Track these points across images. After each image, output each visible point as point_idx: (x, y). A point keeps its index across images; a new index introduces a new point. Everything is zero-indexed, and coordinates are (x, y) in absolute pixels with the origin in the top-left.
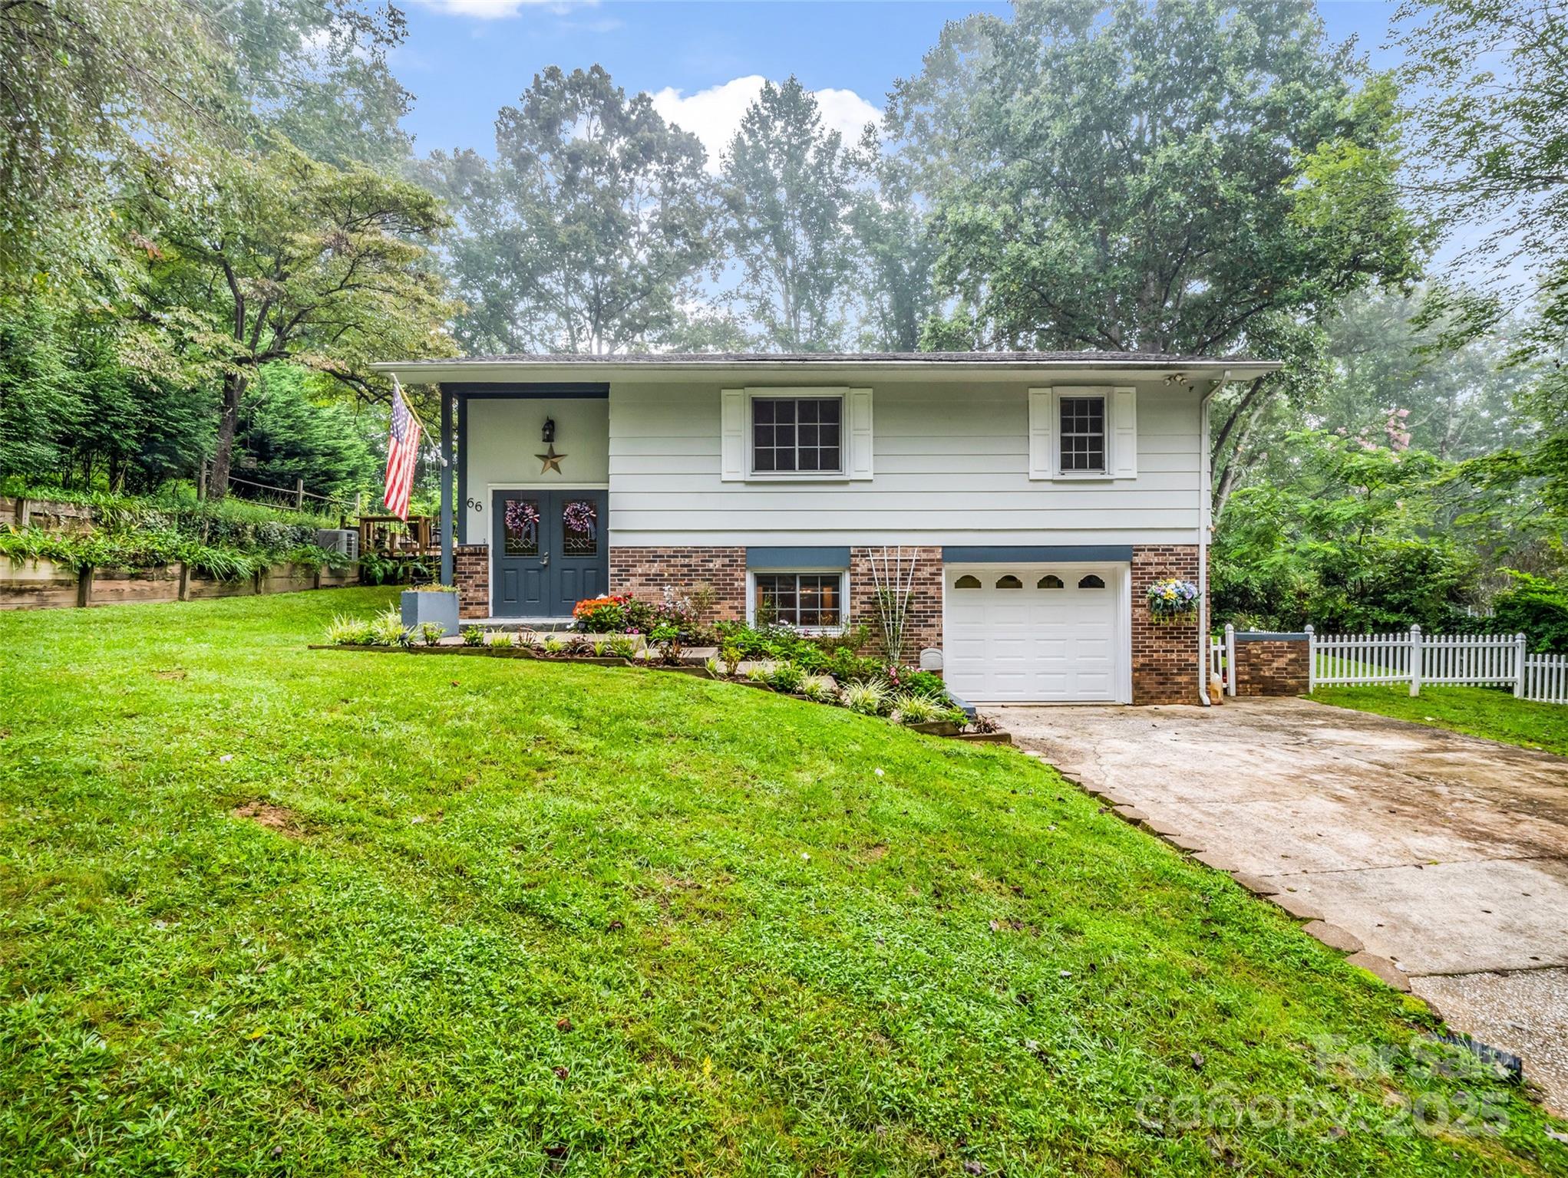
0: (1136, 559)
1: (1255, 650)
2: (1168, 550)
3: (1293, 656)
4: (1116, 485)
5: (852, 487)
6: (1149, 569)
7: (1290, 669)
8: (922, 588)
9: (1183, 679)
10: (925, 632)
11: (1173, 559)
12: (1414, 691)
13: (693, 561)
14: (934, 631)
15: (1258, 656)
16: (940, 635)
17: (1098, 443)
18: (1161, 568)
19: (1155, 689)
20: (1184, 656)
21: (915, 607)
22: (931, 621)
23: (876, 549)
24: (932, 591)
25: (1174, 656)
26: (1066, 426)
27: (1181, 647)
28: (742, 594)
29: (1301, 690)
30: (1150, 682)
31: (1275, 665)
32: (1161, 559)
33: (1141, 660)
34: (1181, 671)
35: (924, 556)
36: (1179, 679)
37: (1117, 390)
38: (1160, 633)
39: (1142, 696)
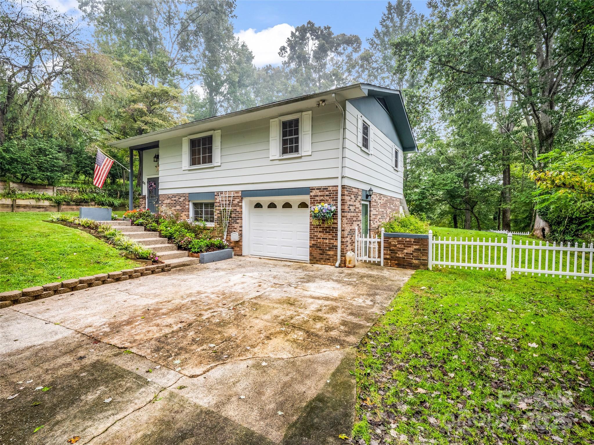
0: (312, 194)
1: (394, 242)
2: (326, 189)
3: (417, 247)
4: (303, 159)
5: (216, 169)
6: (317, 198)
7: (415, 254)
8: (235, 208)
9: (331, 253)
10: (236, 225)
11: (327, 193)
12: (508, 276)
13: (176, 199)
14: (239, 225)
15: (395, 246)
16: (241, 227)
17: (297, 140)
18: (322, 198)
19: (318, 257)
20: (332, 241)
21: (233, 215)
22: (238, 221)
23: (222, 193)
24: (238, 209)
25: (327, 241)
26: (284, 134)
27: (330, 237)
28: (188, 210)
29: (422, 267)
30: (316, 253)
31: (405, 251)
32: (322, 193)
33: (313, 242)
34: (330, 249)
35: (236, 195)
36: (329, 253)
37: (304, 113)
38: (321, 230)
39: (314, 260)
